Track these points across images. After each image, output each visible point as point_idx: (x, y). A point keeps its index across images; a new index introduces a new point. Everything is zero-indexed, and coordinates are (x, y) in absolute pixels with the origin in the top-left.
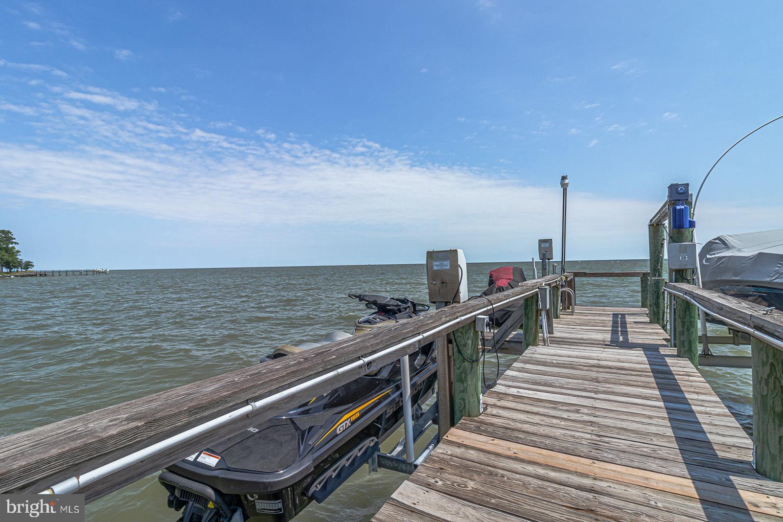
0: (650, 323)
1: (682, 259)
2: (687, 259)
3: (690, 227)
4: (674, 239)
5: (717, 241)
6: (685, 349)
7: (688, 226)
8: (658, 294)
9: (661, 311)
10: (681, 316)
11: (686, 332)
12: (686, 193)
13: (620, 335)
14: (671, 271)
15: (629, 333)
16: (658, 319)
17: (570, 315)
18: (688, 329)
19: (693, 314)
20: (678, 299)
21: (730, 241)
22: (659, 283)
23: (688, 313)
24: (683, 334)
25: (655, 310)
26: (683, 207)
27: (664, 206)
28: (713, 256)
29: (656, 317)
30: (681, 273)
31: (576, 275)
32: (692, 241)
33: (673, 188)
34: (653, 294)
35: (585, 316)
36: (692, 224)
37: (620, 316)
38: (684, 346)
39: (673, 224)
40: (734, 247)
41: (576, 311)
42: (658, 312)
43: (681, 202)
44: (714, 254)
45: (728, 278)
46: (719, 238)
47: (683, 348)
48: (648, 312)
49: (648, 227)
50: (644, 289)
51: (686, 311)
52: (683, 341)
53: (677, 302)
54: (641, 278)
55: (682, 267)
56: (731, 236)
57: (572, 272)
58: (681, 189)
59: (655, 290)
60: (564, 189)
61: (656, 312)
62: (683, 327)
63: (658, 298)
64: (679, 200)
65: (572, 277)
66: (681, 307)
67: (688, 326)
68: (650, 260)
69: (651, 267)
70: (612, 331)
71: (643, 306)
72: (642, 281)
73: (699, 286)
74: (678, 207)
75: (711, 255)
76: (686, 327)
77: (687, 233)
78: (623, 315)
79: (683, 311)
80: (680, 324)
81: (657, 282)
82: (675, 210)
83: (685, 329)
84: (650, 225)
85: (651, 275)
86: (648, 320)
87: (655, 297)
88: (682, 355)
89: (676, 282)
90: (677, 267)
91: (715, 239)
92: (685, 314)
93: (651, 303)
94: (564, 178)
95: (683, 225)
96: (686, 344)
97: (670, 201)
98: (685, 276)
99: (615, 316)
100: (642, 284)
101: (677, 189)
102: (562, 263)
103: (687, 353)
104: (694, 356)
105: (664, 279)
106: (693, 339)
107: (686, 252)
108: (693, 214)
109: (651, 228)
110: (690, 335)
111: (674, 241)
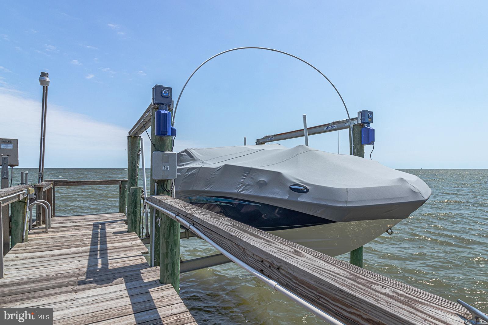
0: (128, 231)
1: (164, 169)
2: (168, 169)
3: (172, 135)
4: (156, 146)
5: (185, 153)
6: (168, 273)
7: (170, 134)
8: (136, 203)
9: (138, 219)
10: (166, 235)
11: (169, 254)
12: (169, 97)
13: (98, 257)
14: (153, 181)
15: (109, 251)
16: (135, 228)
17: (43, 232)
18: (172, 250)
19: (176, 232)
20: (163, 217)
21: (195, 153)
22: (137, 192)
23: (172, 231)
24: (167, 256)
25: (133, 219)
26: (167, 112)
27: (147, 111)
28: (183, 167)
29: (133, 225)
30: (162, 184)
31: (56, 183)
32: (172, 151)
33: (158, 90)
34: (131, 203)
35: (62, 231)
36: (174, 132)
37: (100, 227)
38: (167, 270)
39: (157, 131)
40: (199, 160)
41: (52, 226)
42: (135, 221)
43: (165, 107)
44: (183, 165)
45: (199, 189)
46: (186, 151)
47: (167, 273)
48: (126, 218)
49: (127, 138)
50: (121, 195)
51: (170, 229)
52: (167, 264)
53: (161, 220)
54: (120, 185)
55: (164, 179)
56: (194, 150)
57: (51, 181)
58: (165, 92)
59: (133, 198)
60: (44, 87)
61: (134, 221)
62: (167, 249)
63: (135, 206)
64: (163, 104)
65: (51, 186)
66: (166, 225)
67: (172, 246)
68: (129, 169)
69: (129, 176)
70: (90, 252)
71: (120, 212)
72: (120, 188)
73: (173, 197)
74: (162, 112)
75: (180, 166)
76: (170, 248)
77: (168, 141)
78: (103, 224)
79: (167, 229)
80: (165, 244)
81: (135, 191)
82: (159, 114)
83: (169, 250)
84: (129, 137)
85: (128, 183)
86: (125, 228)
87: (133, 206)
88: (165, 281)
89: (158, 194)
90: (160, 178)
91: (183, 152)
92: (170, 232)
93: (130, 212)
94: (43, 75)
95: (167, 131)
96: (170, 267)
97: (154, 104)
98: (165, 187)
99: (96, 226)
100: (120, 191)
101: (161, 92)
102: (40, 171)
103: (170, 278)
104: (177, 279)
105: (140, 188)
106: (176, 260)
107: (168, 162)
108: (173, 123)
109: (129, 140)
110: (173, 257)
111: (157, 150)
